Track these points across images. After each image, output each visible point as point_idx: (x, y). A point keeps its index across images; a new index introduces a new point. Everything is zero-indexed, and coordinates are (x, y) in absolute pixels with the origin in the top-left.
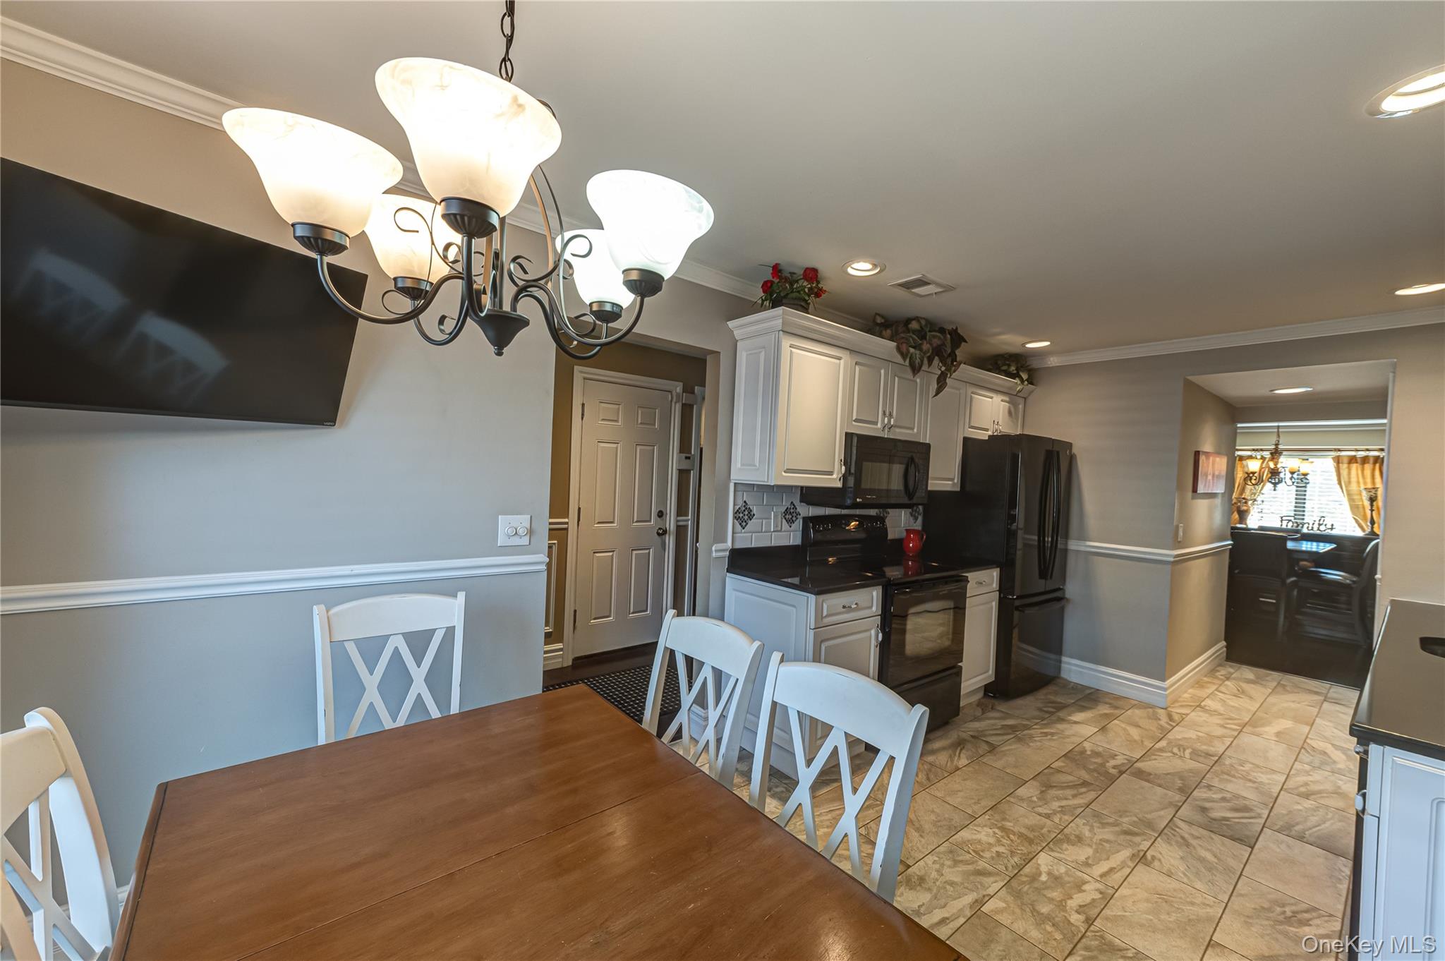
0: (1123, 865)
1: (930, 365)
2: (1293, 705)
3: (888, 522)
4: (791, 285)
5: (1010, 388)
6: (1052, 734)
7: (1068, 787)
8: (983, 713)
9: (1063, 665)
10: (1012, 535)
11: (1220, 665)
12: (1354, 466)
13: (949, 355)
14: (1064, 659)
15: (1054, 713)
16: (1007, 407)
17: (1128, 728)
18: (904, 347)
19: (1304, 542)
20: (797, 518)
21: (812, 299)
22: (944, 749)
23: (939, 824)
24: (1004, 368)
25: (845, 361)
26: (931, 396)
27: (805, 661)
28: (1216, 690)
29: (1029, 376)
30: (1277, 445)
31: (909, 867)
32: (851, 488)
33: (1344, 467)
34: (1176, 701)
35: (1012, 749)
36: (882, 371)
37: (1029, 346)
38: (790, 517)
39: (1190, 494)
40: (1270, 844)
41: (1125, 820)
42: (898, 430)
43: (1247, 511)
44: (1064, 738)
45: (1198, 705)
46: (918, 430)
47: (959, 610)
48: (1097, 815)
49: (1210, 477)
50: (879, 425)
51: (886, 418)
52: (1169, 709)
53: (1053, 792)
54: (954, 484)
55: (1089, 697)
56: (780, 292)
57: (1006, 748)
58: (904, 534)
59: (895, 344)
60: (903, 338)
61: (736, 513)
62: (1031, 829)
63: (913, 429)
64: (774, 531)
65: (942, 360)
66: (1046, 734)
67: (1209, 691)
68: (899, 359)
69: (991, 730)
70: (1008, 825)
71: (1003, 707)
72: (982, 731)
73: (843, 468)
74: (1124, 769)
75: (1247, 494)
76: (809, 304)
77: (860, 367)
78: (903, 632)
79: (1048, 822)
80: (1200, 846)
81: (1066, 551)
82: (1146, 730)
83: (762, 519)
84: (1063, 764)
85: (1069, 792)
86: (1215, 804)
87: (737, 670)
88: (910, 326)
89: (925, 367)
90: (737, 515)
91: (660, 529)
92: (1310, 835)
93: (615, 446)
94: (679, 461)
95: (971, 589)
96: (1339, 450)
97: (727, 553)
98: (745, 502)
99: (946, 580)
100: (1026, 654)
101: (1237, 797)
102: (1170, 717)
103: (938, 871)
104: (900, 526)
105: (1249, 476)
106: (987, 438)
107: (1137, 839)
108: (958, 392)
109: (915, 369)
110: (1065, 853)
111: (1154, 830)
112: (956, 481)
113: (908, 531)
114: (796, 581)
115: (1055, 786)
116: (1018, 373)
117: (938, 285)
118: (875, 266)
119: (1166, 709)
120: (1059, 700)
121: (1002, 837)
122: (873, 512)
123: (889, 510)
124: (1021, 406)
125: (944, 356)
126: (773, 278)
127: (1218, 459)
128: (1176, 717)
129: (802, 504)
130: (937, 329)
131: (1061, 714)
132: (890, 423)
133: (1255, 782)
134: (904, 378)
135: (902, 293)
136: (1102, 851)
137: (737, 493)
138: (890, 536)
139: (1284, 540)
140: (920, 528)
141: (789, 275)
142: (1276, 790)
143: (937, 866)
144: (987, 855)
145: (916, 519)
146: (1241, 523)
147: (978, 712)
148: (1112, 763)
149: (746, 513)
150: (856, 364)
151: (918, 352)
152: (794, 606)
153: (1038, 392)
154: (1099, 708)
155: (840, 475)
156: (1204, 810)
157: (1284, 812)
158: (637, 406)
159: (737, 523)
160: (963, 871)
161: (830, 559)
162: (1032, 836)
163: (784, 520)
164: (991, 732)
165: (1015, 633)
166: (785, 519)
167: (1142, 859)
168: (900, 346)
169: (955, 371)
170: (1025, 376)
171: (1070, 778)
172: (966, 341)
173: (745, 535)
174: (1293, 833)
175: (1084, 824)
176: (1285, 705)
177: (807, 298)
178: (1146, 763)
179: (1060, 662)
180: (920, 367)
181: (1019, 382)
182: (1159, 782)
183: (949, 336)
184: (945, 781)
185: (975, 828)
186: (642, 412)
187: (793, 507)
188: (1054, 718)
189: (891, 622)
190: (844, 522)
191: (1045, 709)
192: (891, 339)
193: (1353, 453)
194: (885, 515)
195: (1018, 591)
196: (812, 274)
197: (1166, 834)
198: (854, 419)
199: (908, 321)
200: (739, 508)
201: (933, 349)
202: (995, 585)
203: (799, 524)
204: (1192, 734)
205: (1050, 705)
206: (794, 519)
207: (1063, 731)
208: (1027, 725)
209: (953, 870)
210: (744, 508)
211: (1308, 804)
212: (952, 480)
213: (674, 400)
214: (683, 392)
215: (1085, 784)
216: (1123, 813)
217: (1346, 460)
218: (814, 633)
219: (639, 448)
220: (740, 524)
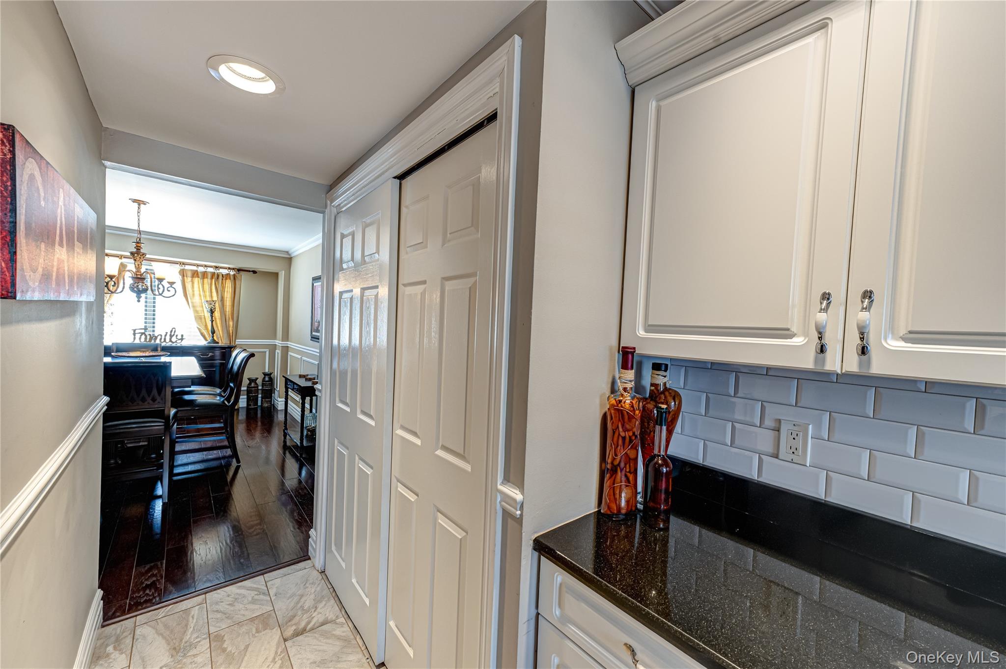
12: (196, 280)
33: (188, 280)
96: (184, 264)
217: (189, 274)
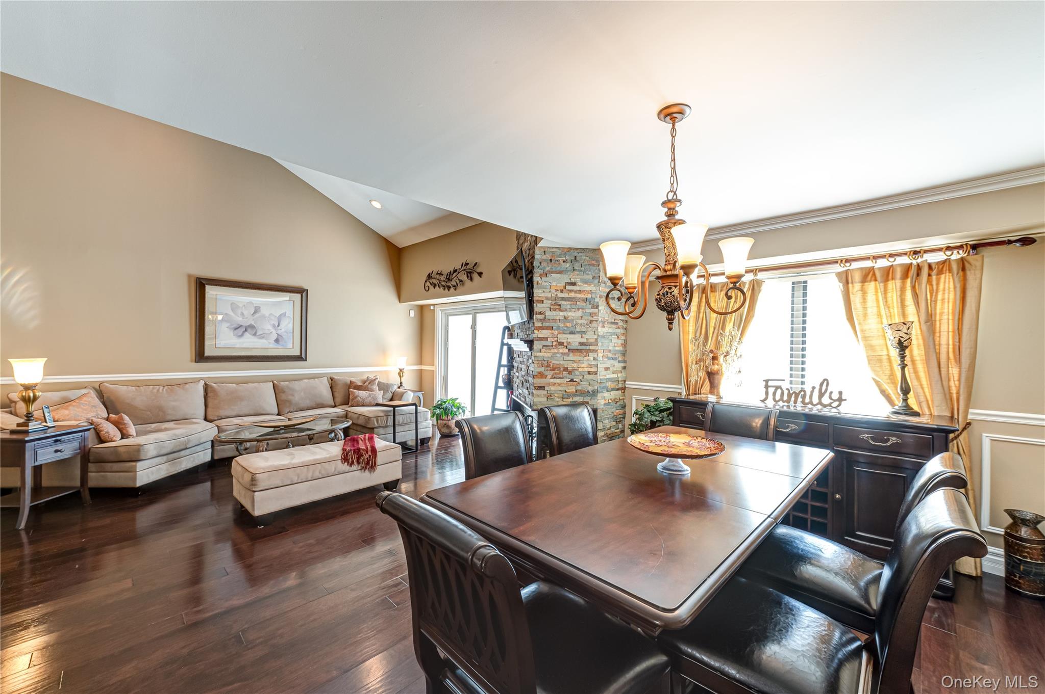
12: (871, 286)
33: (856, 287)
43: (720, 373)
193: (868, 264)
217: (857, 277)
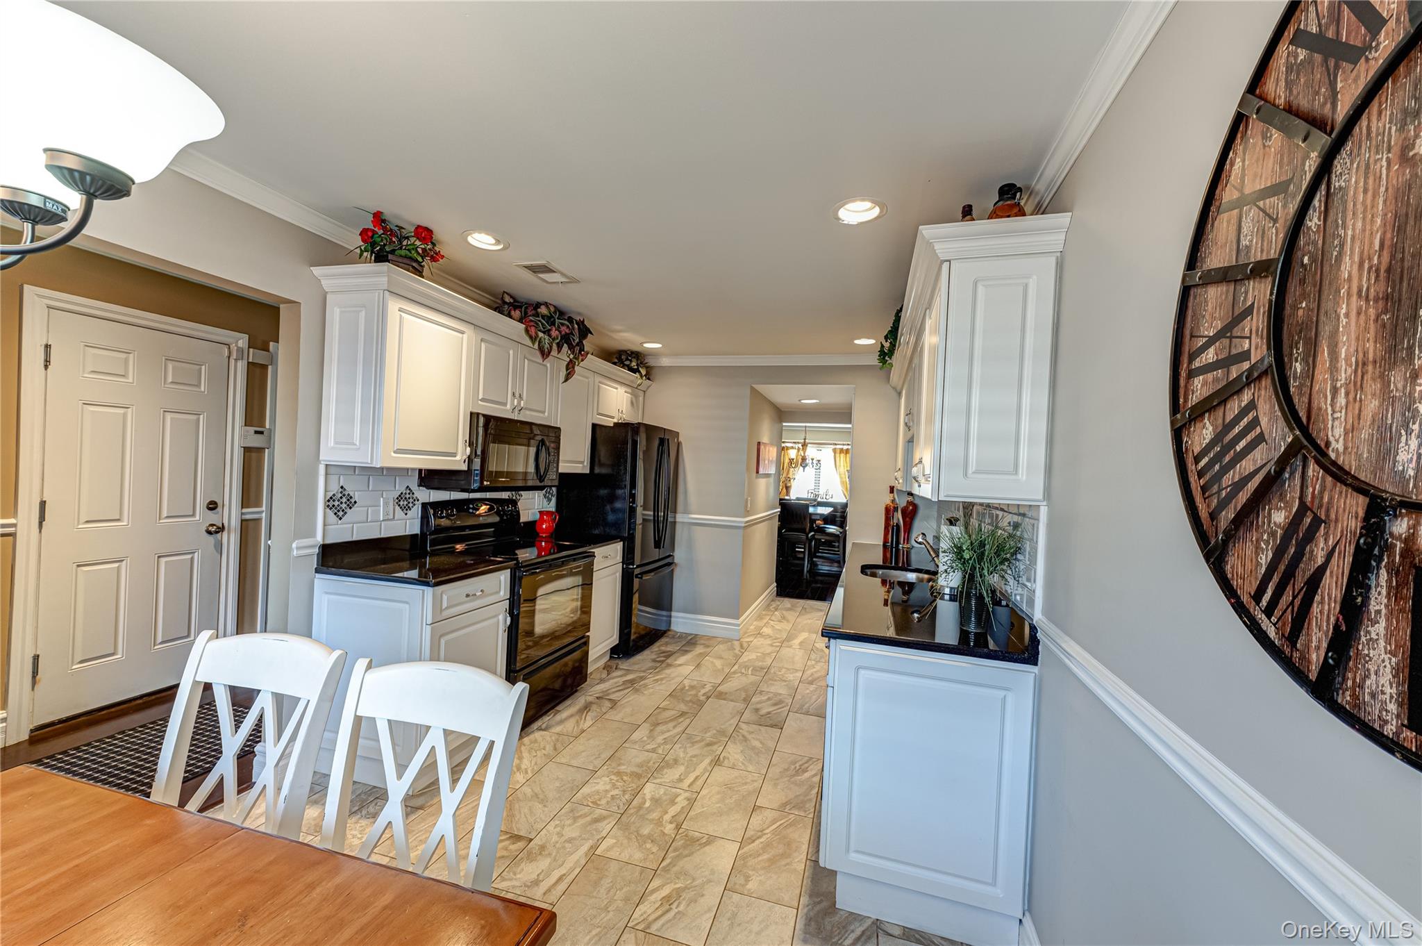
0: (705, 770)
1: (559, 352)
2: (809, 621)
3: (521, 505)
4: (400, 241)
5: (632, 382)
6: (662, 679)
7: (671, 721)
8: (608, 674)
9: (673, 619)
10: (632, 511)
11: (772, 601)
12: (842, 455)
13: (577, 345)
14: (673, 614)
15: (664, 660)
16: (630, 399)
17: (715, 661)
18: (533, 331)
19: (819, 508)
20: (414, 505)
21: (427, 263)
22: (572, 716)
23: (562, 789)
24: (627, 363)
25: (468, 336)
26: (561, 382)
27: (420, 660)
28: (770, 619)
29: (647, 372)
30: (805, 439)
31: (531, 840)
32: (478, 470)
33: (838, 455)
34: (745, 633)
35: (630, 701)
36: (511, 352)
37: (646, 345)
38: (406, 503)
39: (755, 474)
40: (792, 724)
41: (708, 734)
42: (528, 412)
43: (790, 487)
44: (670, 681)
45: (759, 634)
46: (549, 414)
47: (587, 585)
48: (690, 737)
49: (767, 462)
50: (508, 406)
51: (516, 400)
52: (742, 640)
53: (660, 728)
54: (584, 466)
55: (690, 642)
56: (385, 245)
57: (626, 701)
58: (538, 516)
59: (524, 326)
60: (531, 321)
61: (329, 501)
62: (640, 766)
63: (544, 412)
64: (383, 520)
65: (571, 347)
66: (657, 681)
67: (765, 621)
68: (528, 342)
69: (614, 688)
70: (623, 768)
71: (624, 664)
72: (606, 691)
73: (468, 449)
74: (709, 695)
75: (790, 475)
76: (423, 267)
77: (487, 344)
78: (532, 613)
79: (654, 755)
80: (753, 738)
81: (675, 523)
82: (726, 659)
83: (368, 507)
84: (668, 703)
85: (671, 725)
86: (763, 704)
87: (309, 691)
88: (539, 310)
89: (554, 353)
90: (331, 503)
91: (212, 525)
92: (812, 709)
93: (122, 411)
94: (244, 436)
95: (598, 563)
96: (836, 444)
97: (316, 550)
98: (342, 487)
99: (574, 558)
100: (643, 615)
101: (776, 694)
102: (742, 646)
103: (558, 834)
104: (534, 509)
105: (791, 460)
106: (612, 425)
107: (715, 747)
108: (587, 380)
109: (545, 354)
110: (665, 776)
111: (726, 736)
112: (585, 464)
113: (541, 512)
114: (414, 574)
115: (660, 723)
116: (638, 368)
117: (563, 274)
118: (498, 242)
119: (739, 640)
120: (668, 649)
121: (617, 781)
122: (505, 495)
123: (522, 492)
124: (641, 399)
125: (572, 345)
126: (375, 227)
127: (771, 449)
128: (745, 645)
129: (421, 488)
130: (566, 318)
131: (669, 661)
132: (520, 404)
133: (786, 681)
134: (533, 361)
135: (529, 276)
136: (691, 767)
137: (330, 477)
138: (523, 519)
139: (807, 506)
140: (554, 510)
141: (396, 229)
142: (796, 684)
143: (558, 829)
144: (603, 802)
145: (550, 500)
146: (787, 495)
147: (604, 675)
148: (703, 691)
149: (344, 500)
150: (482, 340)
151: (547, 337)
152: (407, 603)
153: (655, 387)
154: (697, 649)
155: (465, 457)
156: (757, 710)
157: (800, 697)
158: (164, 358)
159: (330, 513)
160: (582, 824)
161: (458, 546)
162: (640, 772)
163: (397, 508)
164: (614, 690)
165: (636, 598)
166: (399, 505)
167: (717, 762)
168: (529, 328)
169: (582, 360)
170: (643, 372)
171: (673, 712)
172: (591, 333)
173: (341, 526)
174: (803, 711)
175: (680, 748)
176: (805, 622)
177: (420, 259)
178: (725, 685)
179: (670, 616)
180: (549, 352)
181: (639, 377)
182: (731, 698)
183: (576, 326)
184: (571, 746)
185: (595, 781)
186: (173, 368)
187: (408, 491)
188: (663, 665)
189: (519, 605)
190: (471, 506)
191: (658, 659)
192: (520, 321)
193: (841, 447)
194: (518, 498)
195: (637, 560)
196: (424, 233)
197: (734, 736)
198: (480, 398)
199: (538, 305)
200: (334, 495)
201: (561, 337)
202: (619, 558)
203: (416, 511)
204: (753, 656)
205: (662, 655)
206: (411, 505)
207: (670, 675)
208: (643, 676)
209: (573, 826)
210: (340, 495)
211: (812, 687)
212: (582, 462)
213: (234, 356)
214: (249, 348)
215: (683, 714)
216: (706, 730)
218: (432, 628)
219: (169, 416)
220: (335, 514)
